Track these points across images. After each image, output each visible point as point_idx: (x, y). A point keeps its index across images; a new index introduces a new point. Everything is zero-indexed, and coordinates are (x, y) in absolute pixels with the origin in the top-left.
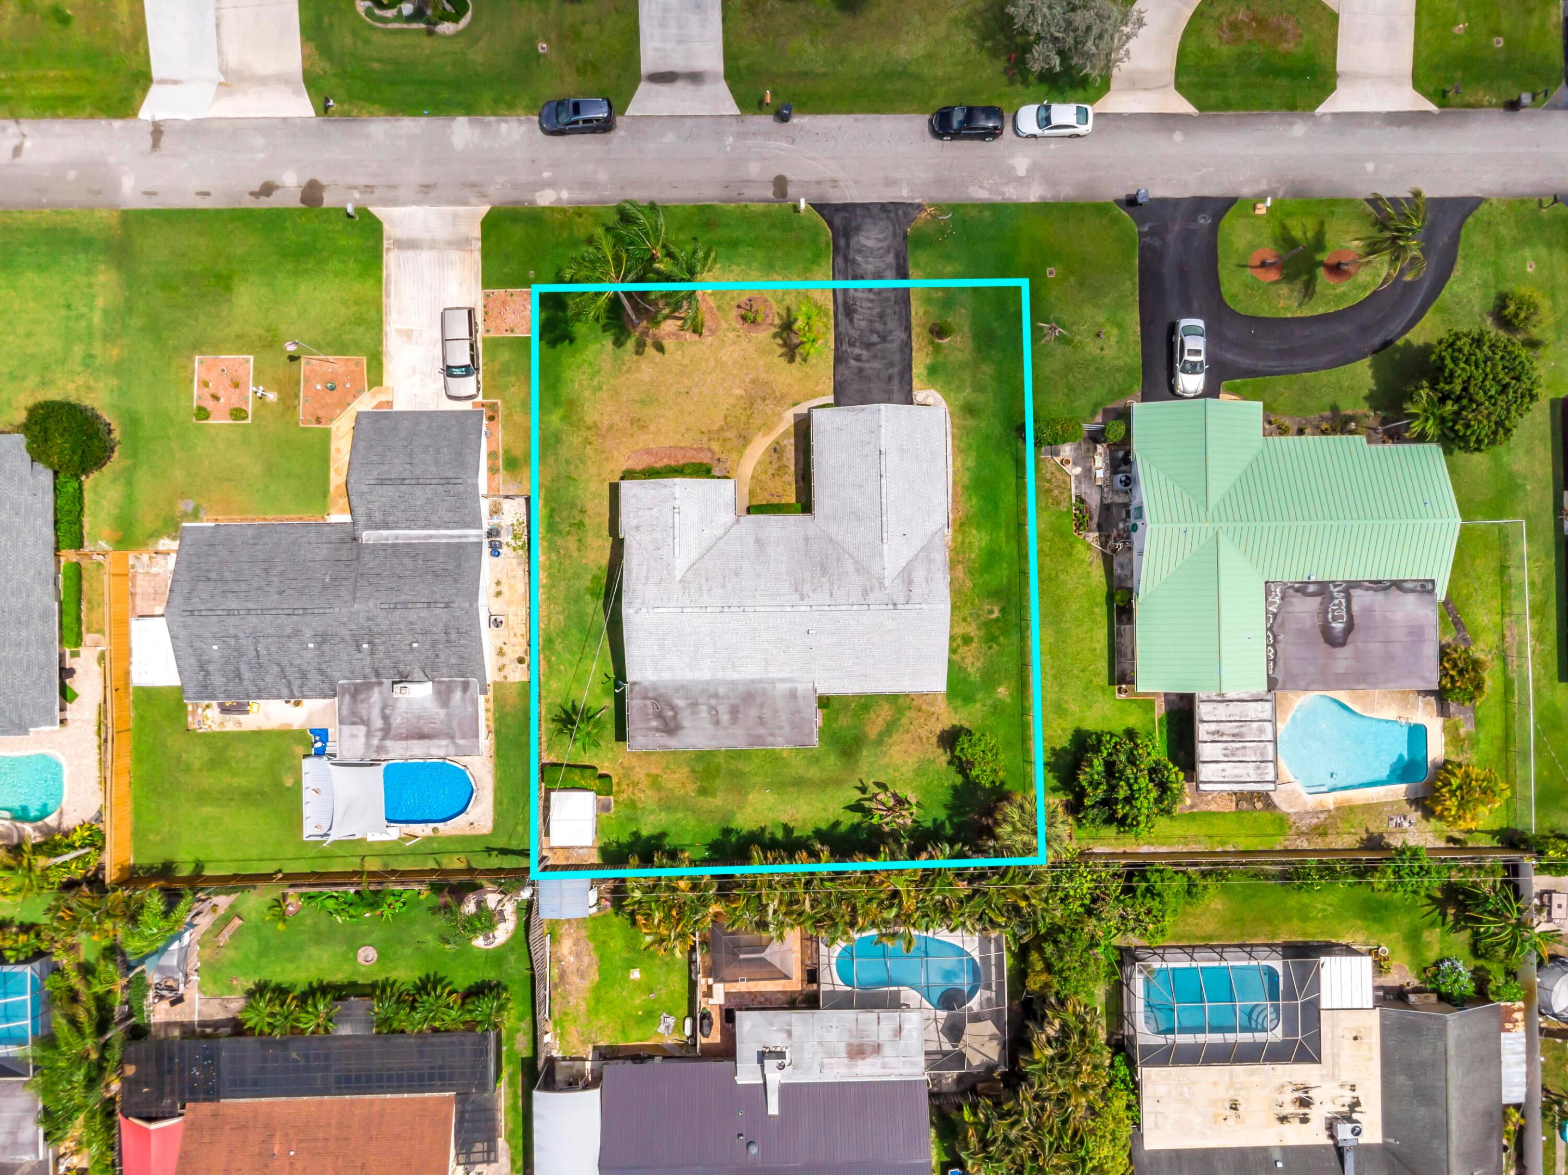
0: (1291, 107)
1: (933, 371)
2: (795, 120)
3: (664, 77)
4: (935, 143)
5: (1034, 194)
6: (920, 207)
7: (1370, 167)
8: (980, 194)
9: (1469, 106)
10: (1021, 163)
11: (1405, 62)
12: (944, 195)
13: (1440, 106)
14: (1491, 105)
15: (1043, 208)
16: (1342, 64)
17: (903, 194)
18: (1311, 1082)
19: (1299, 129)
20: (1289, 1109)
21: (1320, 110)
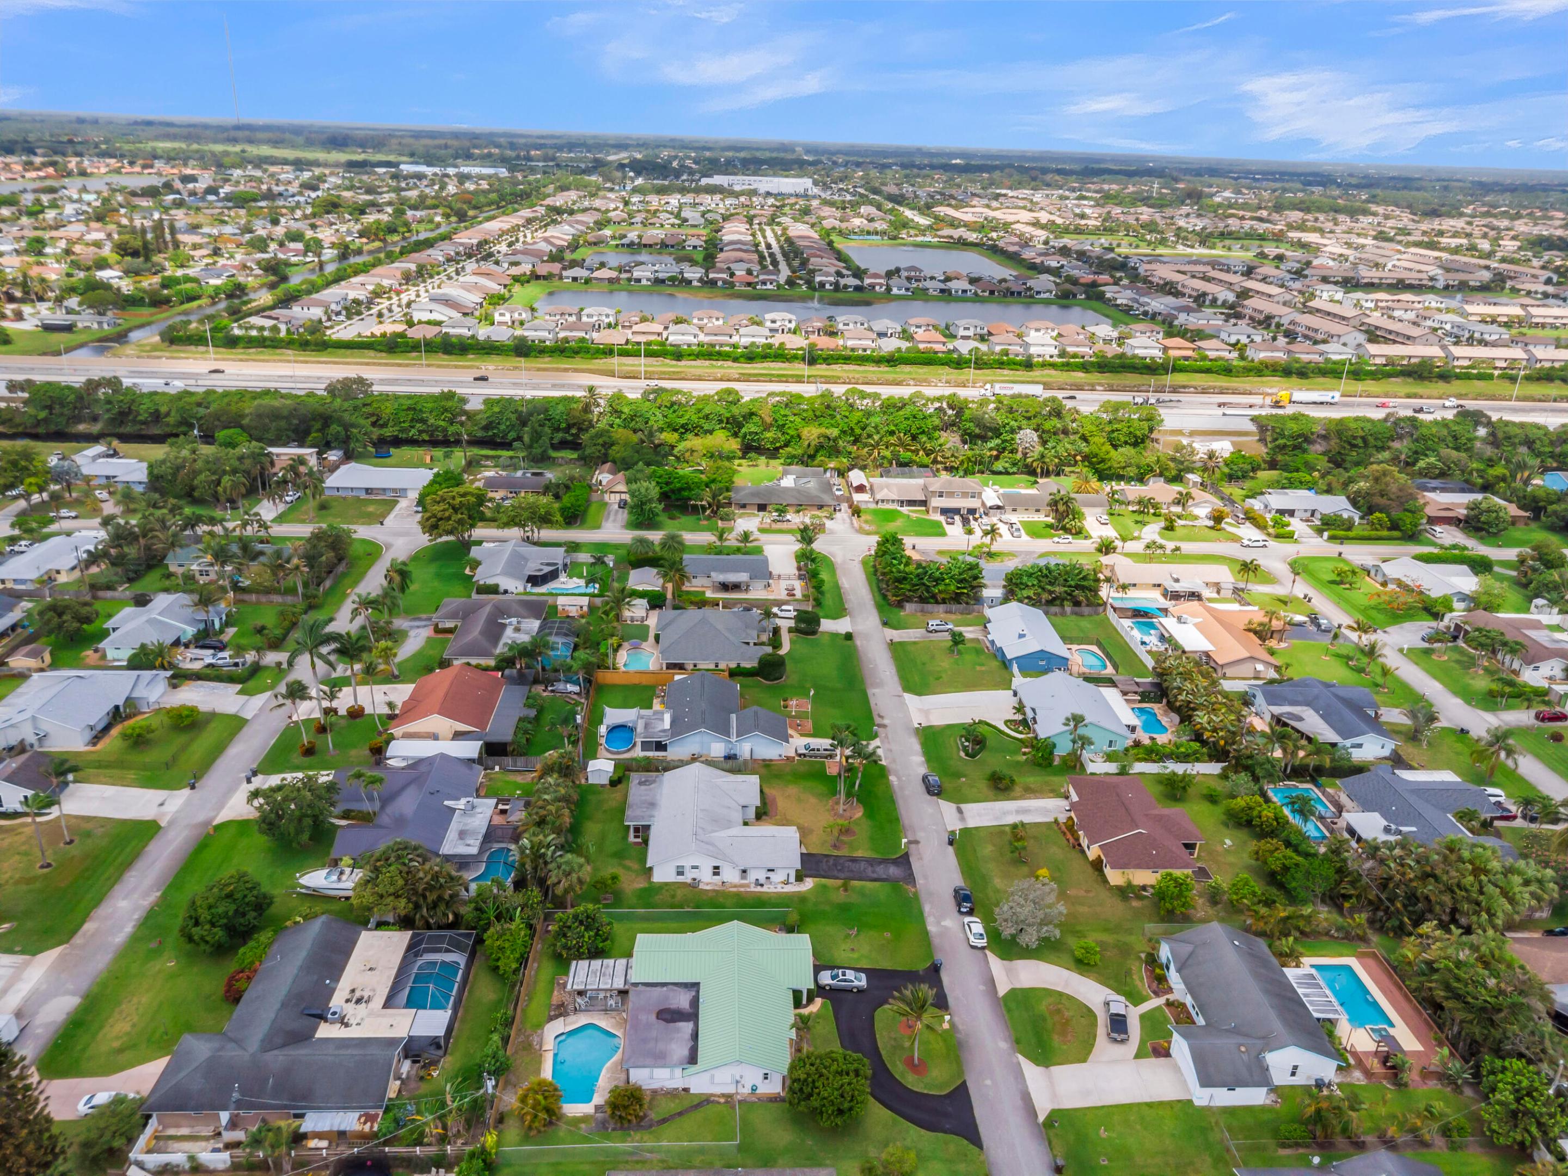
0: (1017, 1042)
1: (825, 887)
2: (950, 849)
3: (960, 811)
4: (951, 892)
5: (932, 928)
6: (914, 885)
7: (988, 1082)
8: (927, 908)
9: (1050, 1143)
10: (948, 923)
11: (1068, 1104)
12: (923, 896)
13: (1044, 1124)
14: (1055, 1157)
15: (926, 933)
16: (1055, 1069)
17: (920, 881)
18: (371, 1005)
19: (1003, 1045)
20: (358, 994)
21: (1021, 1058)
